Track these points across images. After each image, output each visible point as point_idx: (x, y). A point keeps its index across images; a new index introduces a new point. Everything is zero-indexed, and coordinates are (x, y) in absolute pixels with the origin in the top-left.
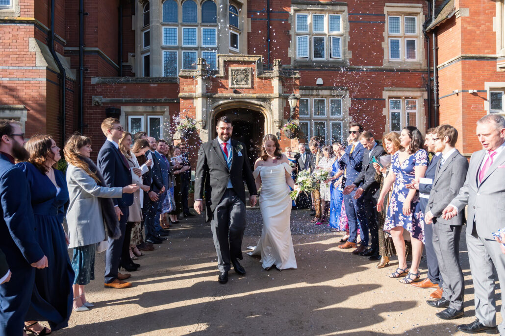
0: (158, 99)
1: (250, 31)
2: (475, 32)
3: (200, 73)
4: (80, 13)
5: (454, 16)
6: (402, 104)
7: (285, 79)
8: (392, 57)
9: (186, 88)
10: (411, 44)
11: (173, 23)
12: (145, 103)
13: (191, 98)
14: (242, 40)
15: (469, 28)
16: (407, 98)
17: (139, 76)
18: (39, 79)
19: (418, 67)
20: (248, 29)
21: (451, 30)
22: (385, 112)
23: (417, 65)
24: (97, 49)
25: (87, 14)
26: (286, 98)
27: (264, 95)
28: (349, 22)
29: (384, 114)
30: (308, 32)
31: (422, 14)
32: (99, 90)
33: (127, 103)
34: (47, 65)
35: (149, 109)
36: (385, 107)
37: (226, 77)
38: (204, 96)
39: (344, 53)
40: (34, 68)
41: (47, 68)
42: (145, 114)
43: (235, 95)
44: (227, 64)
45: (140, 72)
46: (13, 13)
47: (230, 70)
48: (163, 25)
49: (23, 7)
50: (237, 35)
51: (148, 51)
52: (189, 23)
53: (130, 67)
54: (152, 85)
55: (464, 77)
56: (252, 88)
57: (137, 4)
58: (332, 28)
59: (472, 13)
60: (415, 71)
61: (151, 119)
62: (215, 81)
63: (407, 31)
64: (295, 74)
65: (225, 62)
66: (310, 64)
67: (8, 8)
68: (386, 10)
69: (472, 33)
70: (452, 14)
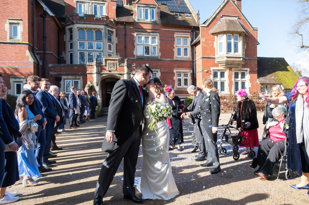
0: (77, 73)
1: (117, 43)
2: (207, 47)
3: (95, 64)
4: (44, 37)
5: (200, 41)
6: (182, 75)
7: (129, 66)
8: (178, 55)
9: (89, 70)
10: (186, 50)
11: (83, 40)
12: (72, 75)
13: (92, 74)
14: (114, 47)
15: (205, 46)
16: (184, 72)
17: (67, 64)
18: (30, 66)
19: (188, 60)
20: (116, 42)
21: (199, 45)
22: (175, 78)
23: (188, 59)
24: (51, 52)
25: (46, 38)
26: (130, 74)
27: (121, 73)
28: (160, 40)
29: (174, 79)
30: (142, 44)
31: (190, 37)
32: (52, 69)
33: (64, 75)
34: (33, 61)
35: (74, 77)
36: (175, 76)
37: (106, 66)
38: (97, 73)
39: (158, 53)
40: (28, 62)
41: (34, 62)
42: (72, 79)
43: (109, 73)
44: (106, 60)
45: (68, 62)
46: (19, 40)
47: (107, 62)
48: (79, 41)
49: (23, 38)
50: (111, 45)
51: (72, 51)
52: (90, 40)
53: (63, 58)
54: (75, 68)
55: (203, 65)
56: (116, 70)
57: (66, 30)
58: (153, 43)
59: (206, 40)
60: (187, 61)
61: (74, 81)
62: (101, 67)
63: (184, 44)
64: (133, 65)
65: (105, 60)
66: (143, 57)
67: (17, 38)
68: (175, 35)
69: (206, 48)
70: (199, 40)
